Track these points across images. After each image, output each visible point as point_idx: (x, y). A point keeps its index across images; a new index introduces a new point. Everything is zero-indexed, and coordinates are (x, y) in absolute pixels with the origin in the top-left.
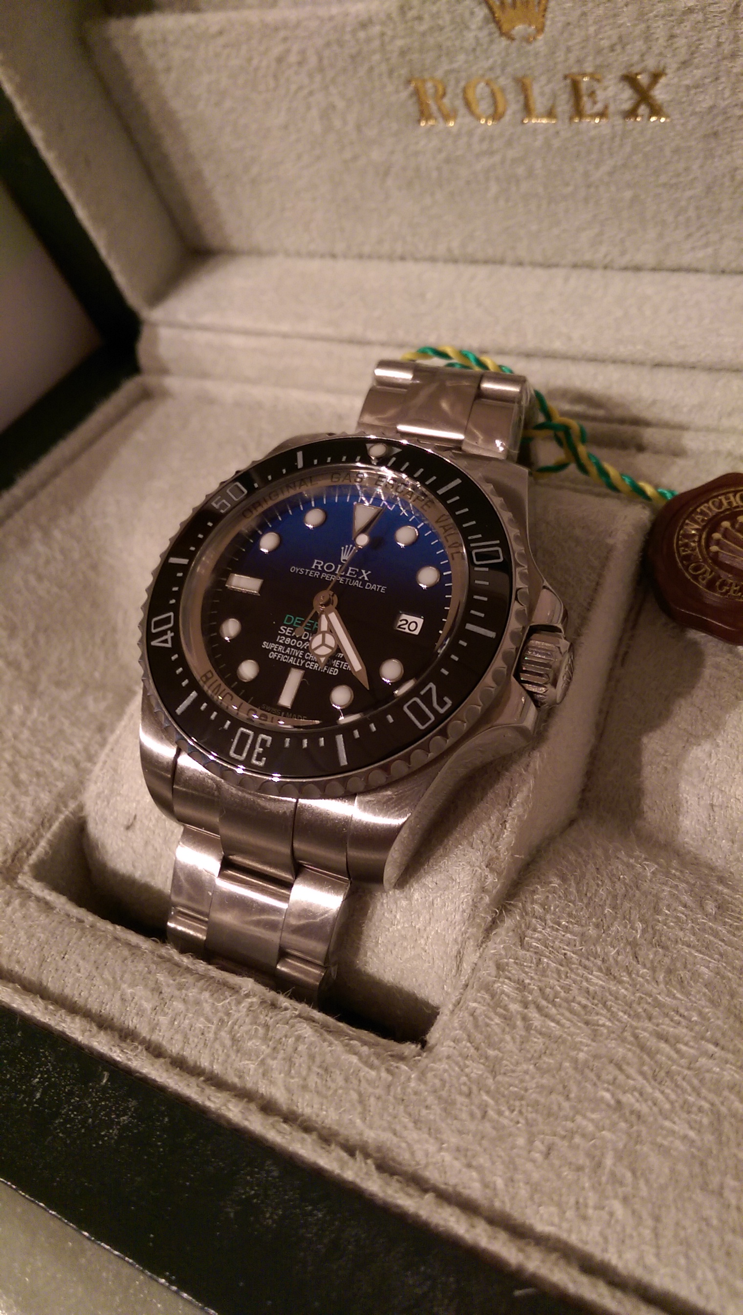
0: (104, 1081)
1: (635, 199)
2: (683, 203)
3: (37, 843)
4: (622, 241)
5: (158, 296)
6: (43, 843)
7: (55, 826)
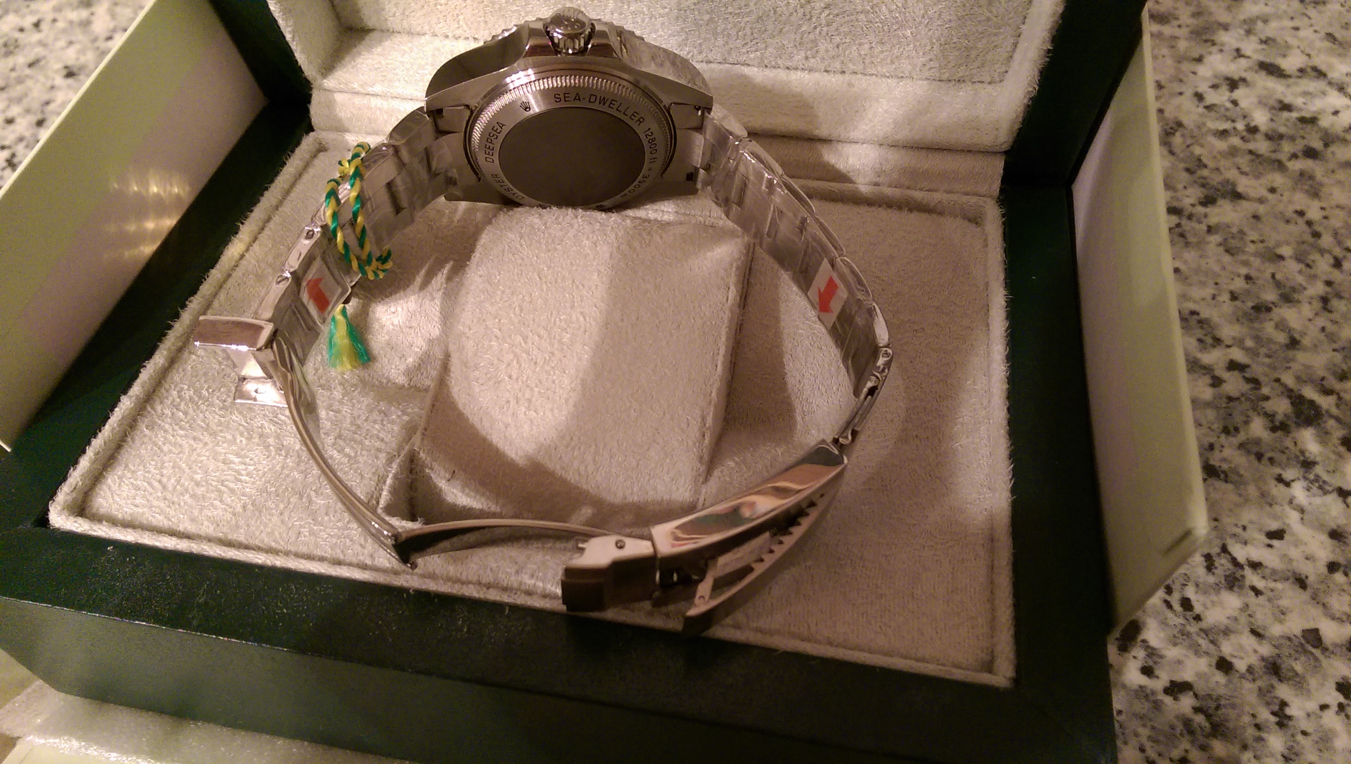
0: (507, 612)
1: (711, 20)
2: (743, 24)
3: (380, 495)
4: (700, 44)
5: (328, 68)
6: (385, 493)
7: (389, 481)
